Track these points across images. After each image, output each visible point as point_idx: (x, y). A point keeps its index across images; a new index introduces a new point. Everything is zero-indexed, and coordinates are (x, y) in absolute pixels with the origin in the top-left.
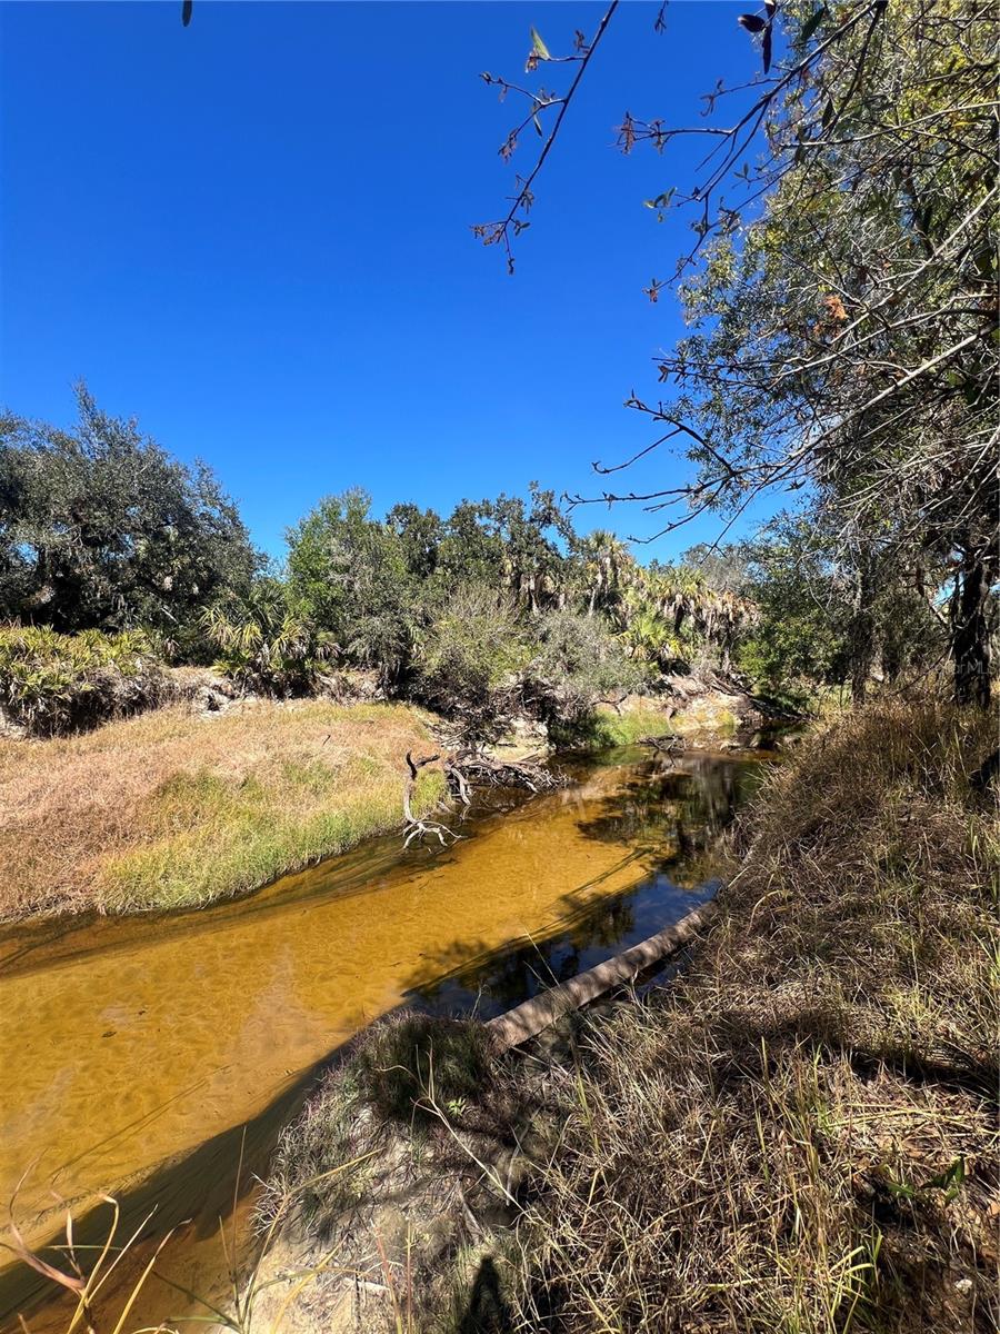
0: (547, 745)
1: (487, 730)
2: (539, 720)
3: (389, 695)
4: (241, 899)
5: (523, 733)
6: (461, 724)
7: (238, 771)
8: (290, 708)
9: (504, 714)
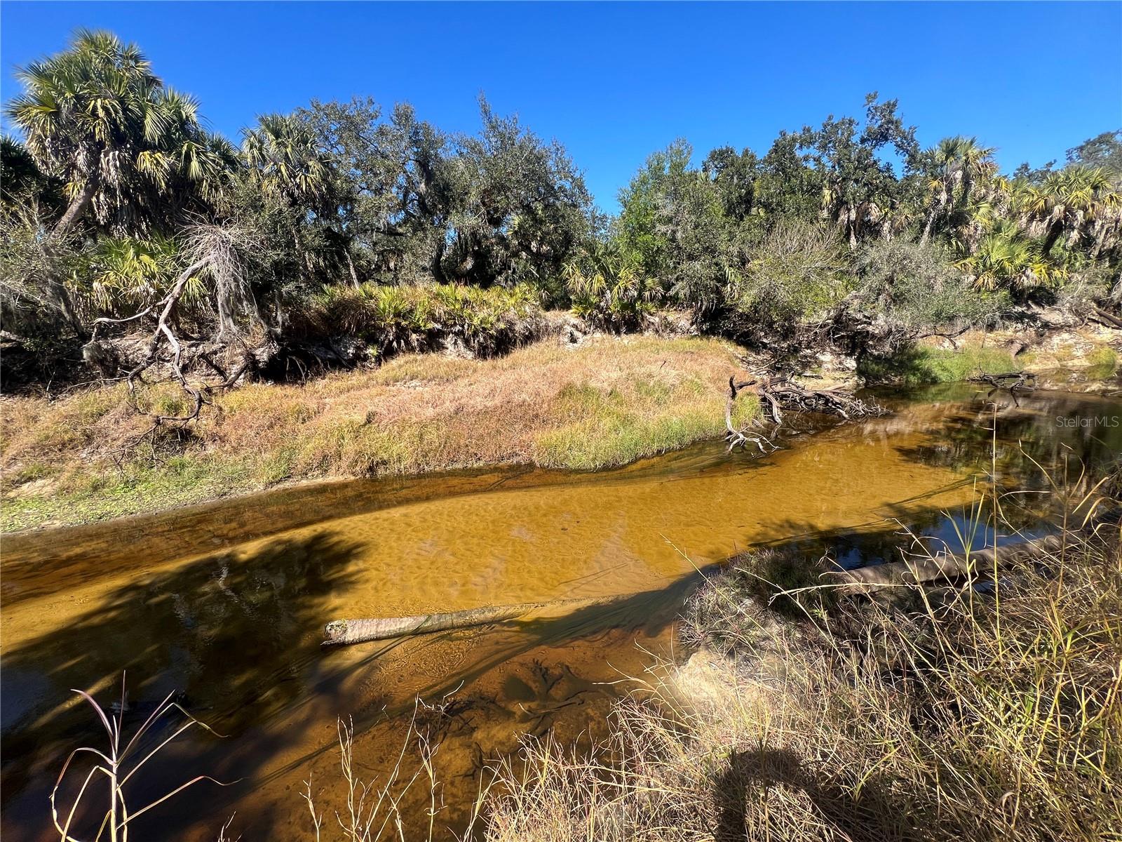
0: (856, 378)
1: (792, 363)
2: (847, 355)
3: (702, 332)
4: (616, 469)
5: (830, 366)
6: (767, 357)
7: (606, 384)
8: (626, 342)
9: (811, 348)
